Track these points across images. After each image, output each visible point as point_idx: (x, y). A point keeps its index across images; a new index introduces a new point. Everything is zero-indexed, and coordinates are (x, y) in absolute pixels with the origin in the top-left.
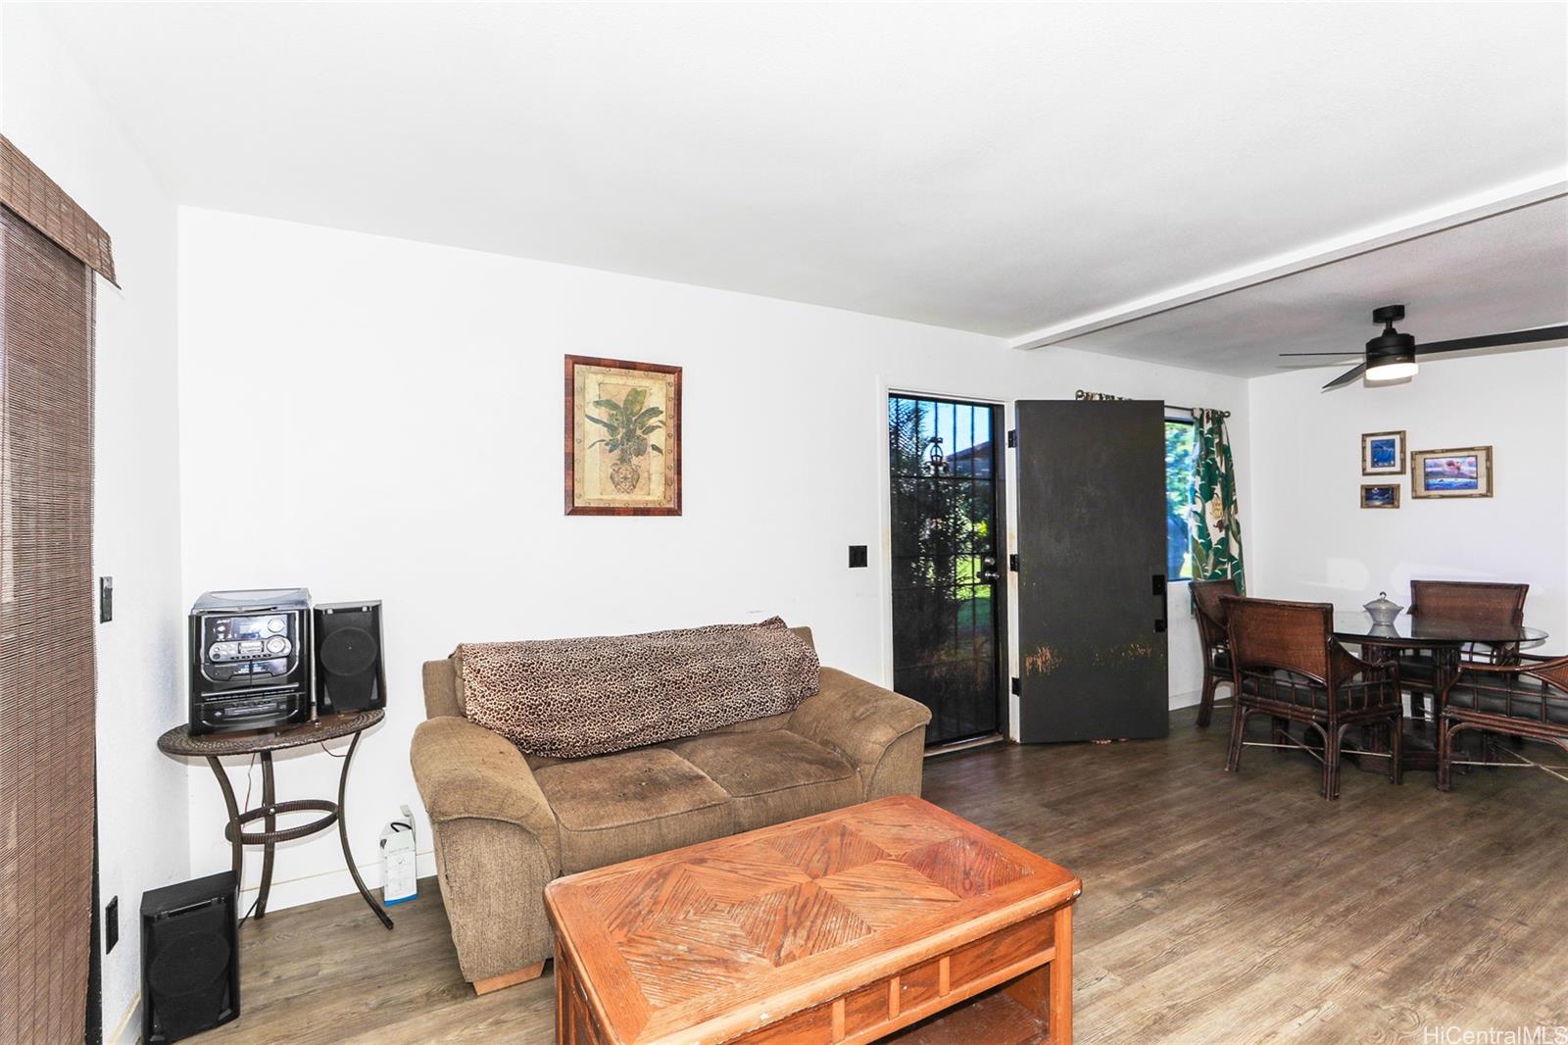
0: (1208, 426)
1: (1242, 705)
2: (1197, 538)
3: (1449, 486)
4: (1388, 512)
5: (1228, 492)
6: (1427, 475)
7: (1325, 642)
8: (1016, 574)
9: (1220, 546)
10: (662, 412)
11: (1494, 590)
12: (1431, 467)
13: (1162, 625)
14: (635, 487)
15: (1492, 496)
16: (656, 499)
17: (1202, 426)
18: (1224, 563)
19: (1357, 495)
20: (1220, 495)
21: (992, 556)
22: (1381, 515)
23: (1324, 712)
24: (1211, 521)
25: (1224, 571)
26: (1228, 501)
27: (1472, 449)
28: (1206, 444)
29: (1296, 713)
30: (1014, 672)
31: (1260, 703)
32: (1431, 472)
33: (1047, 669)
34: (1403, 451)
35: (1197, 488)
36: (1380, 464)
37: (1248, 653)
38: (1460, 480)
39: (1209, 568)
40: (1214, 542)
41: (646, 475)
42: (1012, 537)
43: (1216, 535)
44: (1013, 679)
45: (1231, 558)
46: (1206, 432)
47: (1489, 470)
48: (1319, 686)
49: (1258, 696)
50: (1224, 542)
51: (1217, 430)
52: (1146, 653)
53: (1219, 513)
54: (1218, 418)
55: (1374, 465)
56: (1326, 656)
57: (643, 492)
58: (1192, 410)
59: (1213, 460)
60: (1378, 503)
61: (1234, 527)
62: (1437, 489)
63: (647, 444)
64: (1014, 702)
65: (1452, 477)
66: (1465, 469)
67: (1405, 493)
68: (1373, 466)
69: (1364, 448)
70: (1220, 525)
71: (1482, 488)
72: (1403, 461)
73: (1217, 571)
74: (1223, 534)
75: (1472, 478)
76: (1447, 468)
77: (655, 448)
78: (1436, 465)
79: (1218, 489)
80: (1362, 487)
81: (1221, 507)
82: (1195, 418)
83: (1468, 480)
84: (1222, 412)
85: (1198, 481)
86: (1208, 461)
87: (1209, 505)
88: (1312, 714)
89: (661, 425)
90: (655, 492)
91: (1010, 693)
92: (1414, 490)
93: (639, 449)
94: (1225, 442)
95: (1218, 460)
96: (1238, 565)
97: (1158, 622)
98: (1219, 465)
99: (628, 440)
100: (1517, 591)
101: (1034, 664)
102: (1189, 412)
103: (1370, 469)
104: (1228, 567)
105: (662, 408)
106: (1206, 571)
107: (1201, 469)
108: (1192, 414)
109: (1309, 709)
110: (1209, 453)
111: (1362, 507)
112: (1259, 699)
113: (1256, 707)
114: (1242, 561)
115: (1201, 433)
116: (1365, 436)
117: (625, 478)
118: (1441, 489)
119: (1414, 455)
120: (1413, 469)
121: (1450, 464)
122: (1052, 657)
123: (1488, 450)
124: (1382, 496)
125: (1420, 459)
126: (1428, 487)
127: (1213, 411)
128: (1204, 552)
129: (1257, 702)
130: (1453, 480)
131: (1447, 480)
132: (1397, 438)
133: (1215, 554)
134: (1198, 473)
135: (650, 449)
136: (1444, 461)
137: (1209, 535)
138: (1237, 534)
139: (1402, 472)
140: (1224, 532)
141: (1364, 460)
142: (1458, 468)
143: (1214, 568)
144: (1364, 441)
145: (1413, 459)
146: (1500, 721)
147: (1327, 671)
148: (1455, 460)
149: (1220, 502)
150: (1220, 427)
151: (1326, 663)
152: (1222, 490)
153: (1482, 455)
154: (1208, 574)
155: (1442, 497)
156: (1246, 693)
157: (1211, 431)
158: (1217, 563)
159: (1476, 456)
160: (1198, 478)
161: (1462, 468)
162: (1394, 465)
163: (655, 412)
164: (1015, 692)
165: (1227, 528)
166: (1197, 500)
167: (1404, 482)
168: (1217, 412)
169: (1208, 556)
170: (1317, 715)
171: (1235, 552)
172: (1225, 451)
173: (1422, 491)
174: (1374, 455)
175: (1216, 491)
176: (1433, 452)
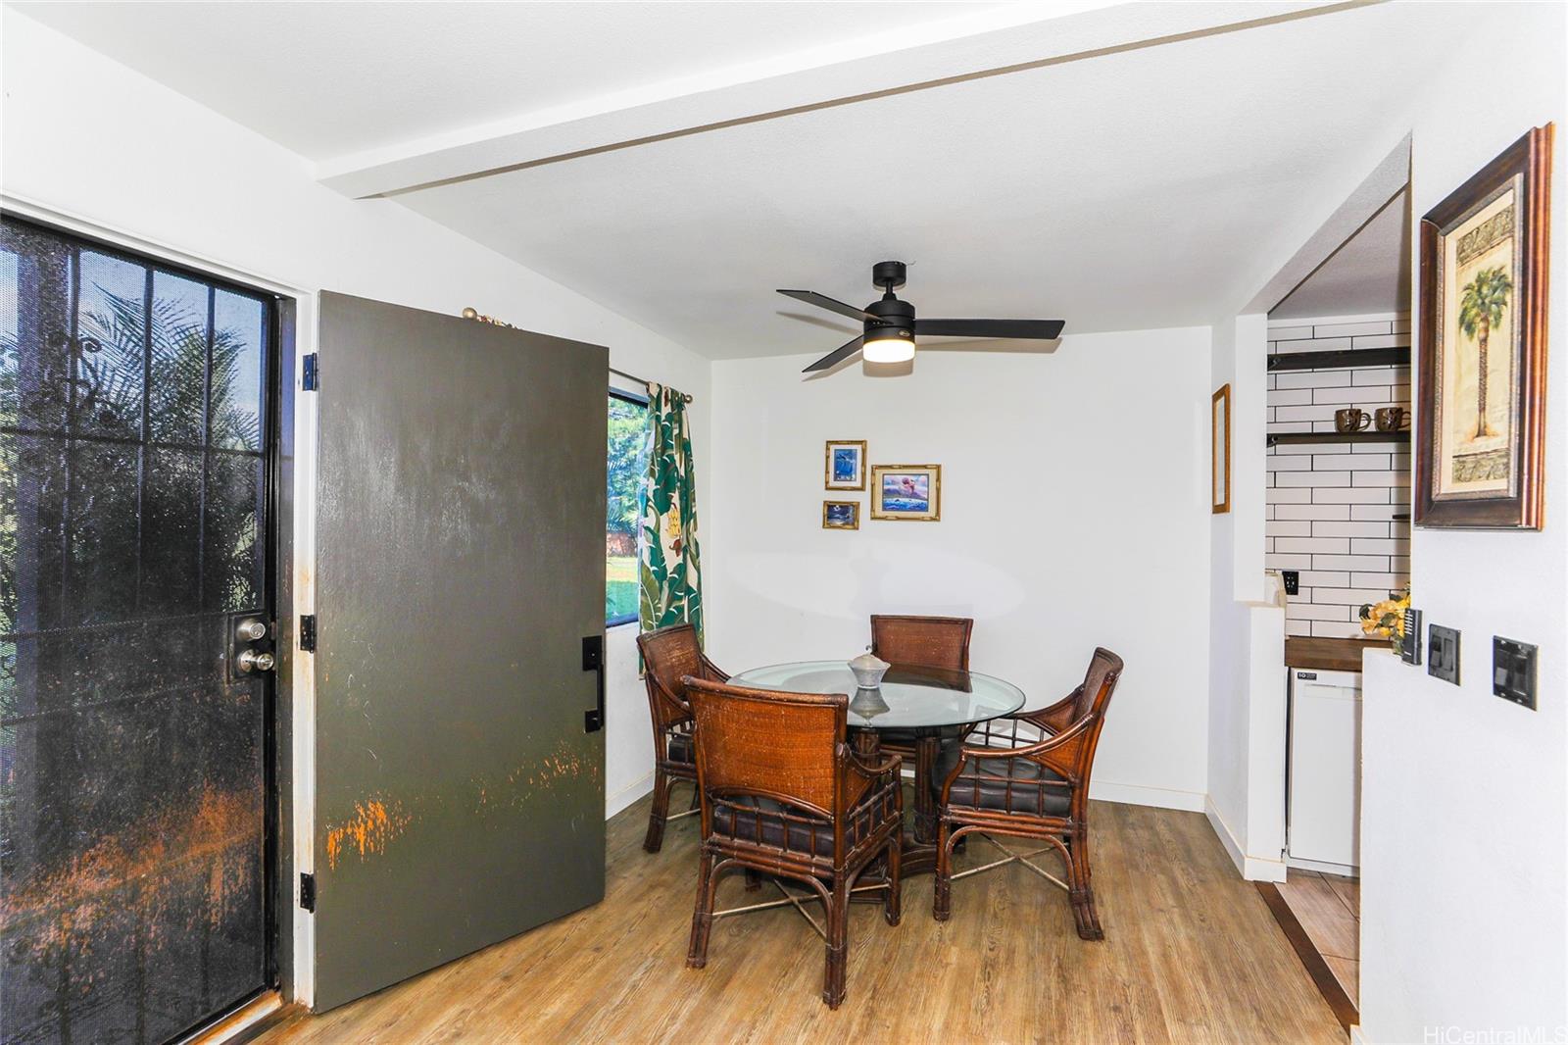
0: (666, 410)
1: (711, 852)
2: (649, 566)
3: (902, 507)
4: (848, 533)
5: (687, 505)
6: (887, 493)
7: (835, 756)
8: (310, 656)
9: (676, 576)
11: (944, 625)
12: (888, 484)
13: (595, 721)
15: (939, 520)
17: (658, 408)
18: (680, 598)
19: (820, 512)
20: (678, 506)
21: (258, 619)
22: (841, 536)
23: (829, 861)
24: (667, 541)
25: (680, 609)
26: (687, 515)
27: (925, 467)
28: (663, 434)
29: (788, 864)
30: (303, 861)
31: (740, 849)
32: (889, 490)
33: (377, 842)
34: (864, 464)
35: (650, 495)
36: (842, 477)
37: (723, 772)
38: (913, 501)
39: (663, 605)
40: (670, 570)
42: (304, 576)
43: (672, 560)
44: (303, 875)
45: (689, 590)
46: (663, 418)
47: (938, 490)
48: (823, 822)
49: (736, 836)
50: (681, 569)
51: (676, 418)
52: (569, 771)
53: (675, 530)
54: (679, 402)
55: (837, 477)
56: (835, 777)
58: (647, 384)
59: (671, 457)
60: (839, 523)
61: (693, 549)
62: (893, 509)
64: (303, 924)
65: (907, 496)
66: (918, 488)
67: (864, 513)
68: (835, 480)
69: (828, 457)
70: (678, 547)
71: (932, 512)
72: (864, 475)
73: (672, 609)
74: (680, 560)
75: (924, 499)
76: (902, 487)
78: (893, 483)
79: (676, 498)
80: (825, 502)
81: (679, 522)
82: (650, 396)
83: (920, 501)
84: (682, 394)
85: (652, 485)
86: (665, 458)
87: (664, 518)
88: (810, 865)
91: (297, 904)
92: (873, 510)
94: (685, 436)
95: (677, 457)
96: (696, 601)
97: (589, 715)
98: (678, 465)
100: (963, 626)
101: (347, 840)
102: (645, 387)
103: (832, 483)
104: (685, 602)
106: (659, 610)
107: (656, 469)
108: (648, 390)
109: (806, 856)
110: (665, 446)
111: (824, 527)
112: (737, 842)
113: (732, 857)
114: (700, 593)
115: (658, 418)
116: (829, 443)
118: (898, 510)
119: (875, 468)
120: (873, 485)
121: (906, 482)
122: (390, 817)
123: (938, 467)
124: (839, 515)
125: (879, 473)
126: (886, 507)
127: (673, 391)
128: (657, 584)
129: (733, 848)
130: (907, 500)
131: (903, 500)
132: (859, 448)
133: (670, 587)
134: (652, 473)
136: (900, 478)
137: (663, 560)
138: (695, 557)
139: (862, 489)
140: (681, 556)
141: (827, 472)
142: (912, 487)
143: (669, 605)
144: (828, 449)
145: (873, 474)
146: (1000, 820)
147: (835, 799)
148: (910, 478)
149: (678, 514)
150: (680, 414)
151: (835, 786)
152: (681, 499)
153: (933, 473)
154: (660, 615)
155: (898, 519)
156: (719, 832)
157: (669, 417)
158: (672, 598)
159: (928, 475)
160: (652, 481)
161: (916, 487)
162: (855, 480)
164: (308, 902)
165: (686, 550)
166: (650, 510)
167: (863, 499)
168: (677, 394)
169: (661, 589)
170: (817, 866)
171: (693, 582)
172: (685, 447)
173: (879, 512)
174: (837, 467)
175: (673, 501)
176: (891, 467)
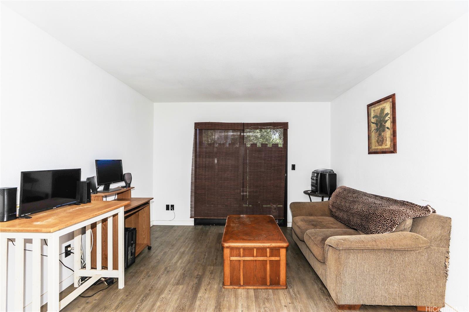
10: (389, 114)
14: (383, 143)
16: (388, 147)
41: (385, 138)
57: (385, 145)
63: (385, 127)
77: (388, 128)
89: (389, 119)
90: (388, 145)
93: (383, 130)
99: (381, 127)
105: (389, 112)
117: (380, 141)
135: (386, 129)
163: (387, 114)
